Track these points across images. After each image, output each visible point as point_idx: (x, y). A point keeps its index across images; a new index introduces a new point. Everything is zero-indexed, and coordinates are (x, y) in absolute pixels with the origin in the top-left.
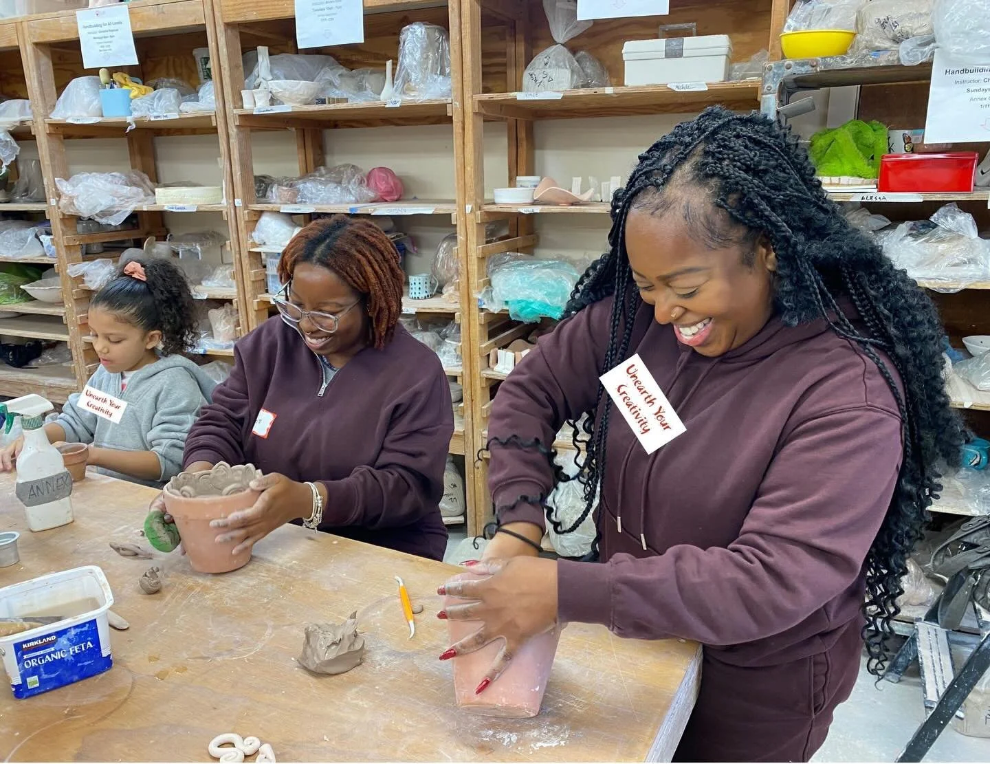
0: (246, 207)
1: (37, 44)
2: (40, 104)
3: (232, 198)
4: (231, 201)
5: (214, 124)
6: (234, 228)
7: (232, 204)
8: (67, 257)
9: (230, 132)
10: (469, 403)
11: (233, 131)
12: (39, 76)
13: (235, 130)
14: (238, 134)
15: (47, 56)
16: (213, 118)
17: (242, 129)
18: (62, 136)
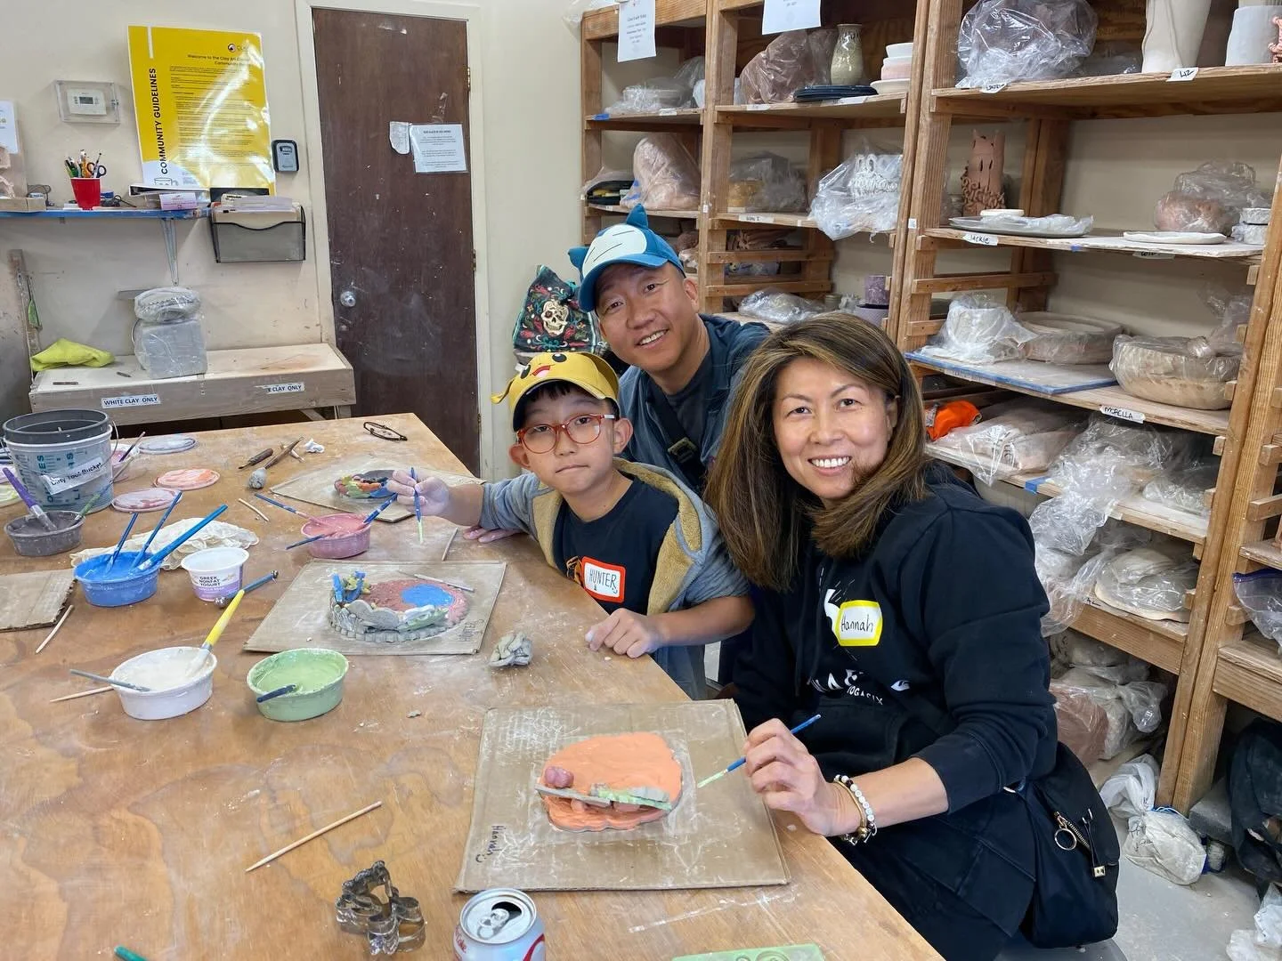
0: (921, 231)
1: (724, 12)
2: (714, 87)
3: (905, 217)
4: (903, 221)
5: (902, 111)
6: (900, 259)
7: (904, 225)
8: (707, 277)
9: (922, 122)
10: (1206, 592)
11: (925, 120)
12: (720, 51)
13: (928, 119)
14: (931, 125)
15: (733, 26)
16: (903, 102)
17: (939, 118)
18: (731, 128)
